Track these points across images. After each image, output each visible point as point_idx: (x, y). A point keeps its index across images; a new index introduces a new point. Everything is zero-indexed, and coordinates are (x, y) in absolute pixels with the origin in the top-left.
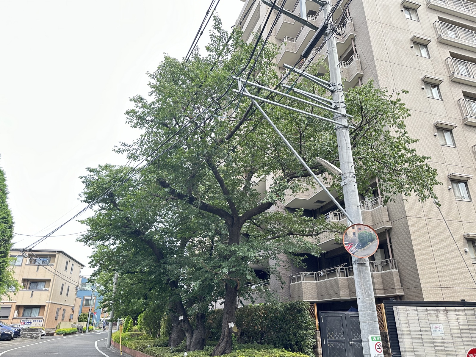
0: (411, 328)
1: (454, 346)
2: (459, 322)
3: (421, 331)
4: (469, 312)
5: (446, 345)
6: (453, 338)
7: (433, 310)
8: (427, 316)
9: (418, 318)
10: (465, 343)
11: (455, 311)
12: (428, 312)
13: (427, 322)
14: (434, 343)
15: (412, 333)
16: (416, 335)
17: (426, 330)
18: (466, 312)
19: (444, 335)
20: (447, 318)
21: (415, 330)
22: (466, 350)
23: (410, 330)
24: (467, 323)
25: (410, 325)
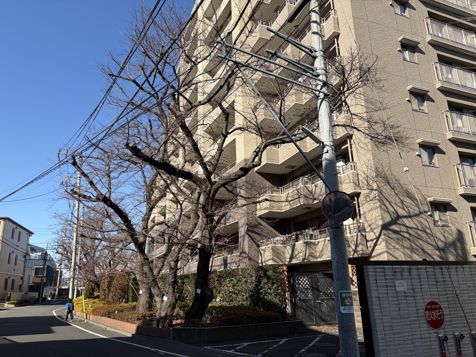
0: (378, 284)
1: (415, 300)
2: (420, 279)
3: (387, 286)
4: (429, 270)
5: (407, 298)
6: (414, 292)
7: (399, 268)
8: (392, 273)
9: (385, 275)
10: (424, 297)
11: (418, 269)
12: (394, 270)
13: (392, 279)
14: (397, 297)
15: (379, 289)
16: (382, 290)
17: (392, 286)
18: (427, 270)
19: (406, 290)
20: (410, 275)
21: (382, 286)
22: (424, 303)
23: (377, 286)
24: (427, 280)
25: (378, 281)
